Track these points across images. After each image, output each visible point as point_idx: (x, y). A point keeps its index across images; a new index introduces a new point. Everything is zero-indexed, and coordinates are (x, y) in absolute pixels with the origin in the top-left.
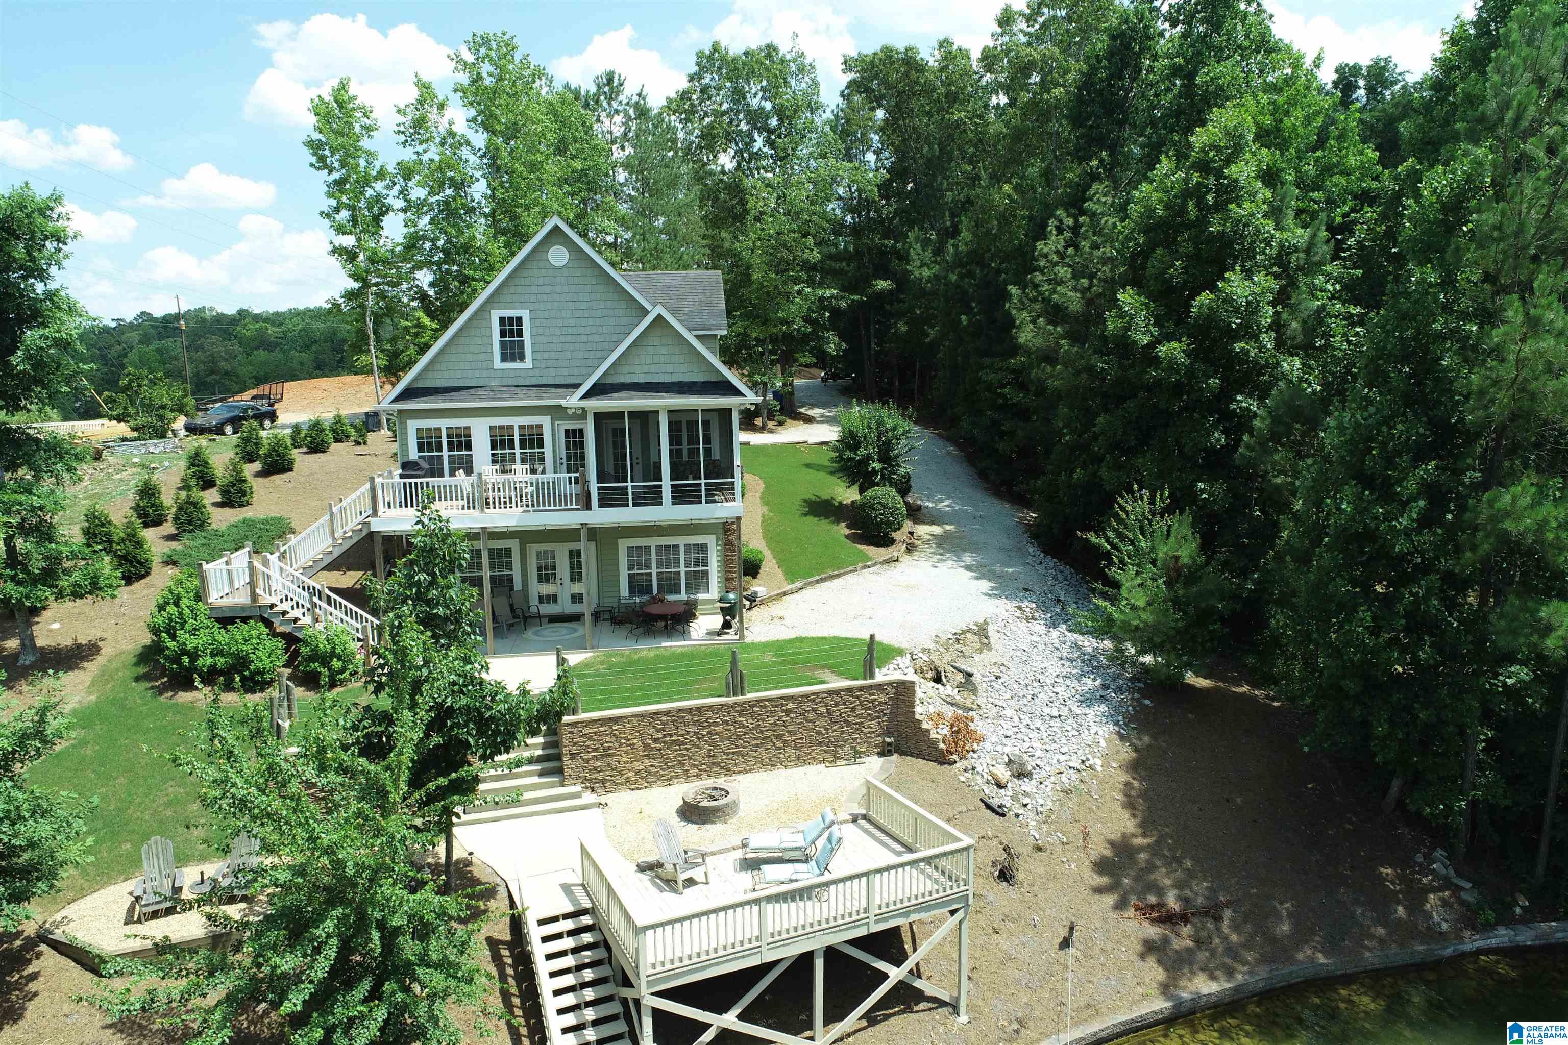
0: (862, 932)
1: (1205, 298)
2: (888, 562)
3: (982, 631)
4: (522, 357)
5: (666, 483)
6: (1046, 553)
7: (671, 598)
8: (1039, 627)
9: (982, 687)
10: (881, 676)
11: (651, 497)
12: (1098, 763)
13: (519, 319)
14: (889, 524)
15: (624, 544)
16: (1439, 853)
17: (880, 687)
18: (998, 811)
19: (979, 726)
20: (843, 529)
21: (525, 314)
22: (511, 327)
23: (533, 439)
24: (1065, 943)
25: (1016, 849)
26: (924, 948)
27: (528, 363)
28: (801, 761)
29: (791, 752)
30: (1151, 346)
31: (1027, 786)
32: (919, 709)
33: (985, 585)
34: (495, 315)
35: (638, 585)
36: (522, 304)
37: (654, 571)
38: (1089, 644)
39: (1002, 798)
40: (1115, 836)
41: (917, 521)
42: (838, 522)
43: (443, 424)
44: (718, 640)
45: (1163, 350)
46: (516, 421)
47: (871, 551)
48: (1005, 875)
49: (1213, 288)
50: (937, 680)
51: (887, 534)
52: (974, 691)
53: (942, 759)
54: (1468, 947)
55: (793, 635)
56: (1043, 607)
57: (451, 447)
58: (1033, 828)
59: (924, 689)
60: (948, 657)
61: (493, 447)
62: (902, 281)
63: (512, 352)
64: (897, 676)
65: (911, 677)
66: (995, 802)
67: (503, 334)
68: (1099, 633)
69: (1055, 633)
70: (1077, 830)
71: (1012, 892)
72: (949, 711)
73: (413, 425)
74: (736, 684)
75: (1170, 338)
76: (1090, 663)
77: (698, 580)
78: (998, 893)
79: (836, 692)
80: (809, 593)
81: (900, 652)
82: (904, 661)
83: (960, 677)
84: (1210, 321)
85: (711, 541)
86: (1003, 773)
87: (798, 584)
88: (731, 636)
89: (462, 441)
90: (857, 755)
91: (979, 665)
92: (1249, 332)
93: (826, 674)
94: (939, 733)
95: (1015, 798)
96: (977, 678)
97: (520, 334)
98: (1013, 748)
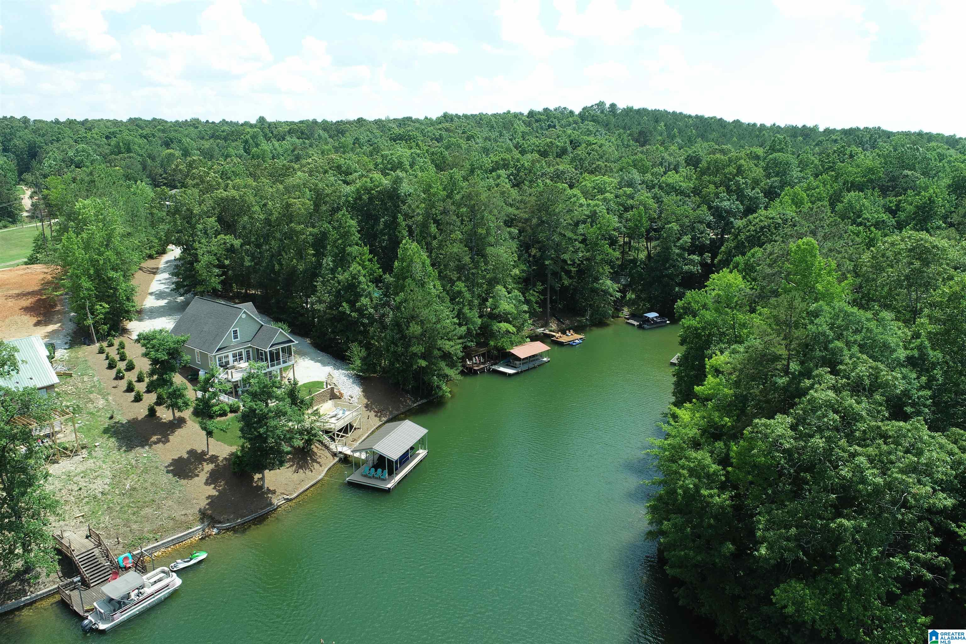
3: (330, 374)
8: (337, 371)
9: (337, 385)
11: (279, 363)
13: (237, 330)
16: (408, 395)
17: (329, 389)
19: (341, 392)
22: (235, 332)
23: (240, 354)
24: (368, 419)
27: (239, 339)
31: (353, 399)
34: (232, 330)
36: (237, 327)
38: (346, 372)
40: (366, 403)
43: (223, 355)
46: (237, 352)
53: (340, 398)
54: (414, 406)
57: (225, 359)
58: (357, 405)
59: (334, 388)
60: (329, 381)
61: (233, 357)
63: (236, 337)
66: (351, 403)
67: (234, 334)
69: (340, 371)
70: (363, 404)
72: (336, 390)
73: (217, 357)
79: (323, 391)
83: (334, 384)
86: (349, 398)
89: (227, 357)
90: (327, 401)
91: (335, 381)
93: (319, 389)
94: (338, 394)
95: (353, 401)
97: (237, 333)
98: (349, 394)
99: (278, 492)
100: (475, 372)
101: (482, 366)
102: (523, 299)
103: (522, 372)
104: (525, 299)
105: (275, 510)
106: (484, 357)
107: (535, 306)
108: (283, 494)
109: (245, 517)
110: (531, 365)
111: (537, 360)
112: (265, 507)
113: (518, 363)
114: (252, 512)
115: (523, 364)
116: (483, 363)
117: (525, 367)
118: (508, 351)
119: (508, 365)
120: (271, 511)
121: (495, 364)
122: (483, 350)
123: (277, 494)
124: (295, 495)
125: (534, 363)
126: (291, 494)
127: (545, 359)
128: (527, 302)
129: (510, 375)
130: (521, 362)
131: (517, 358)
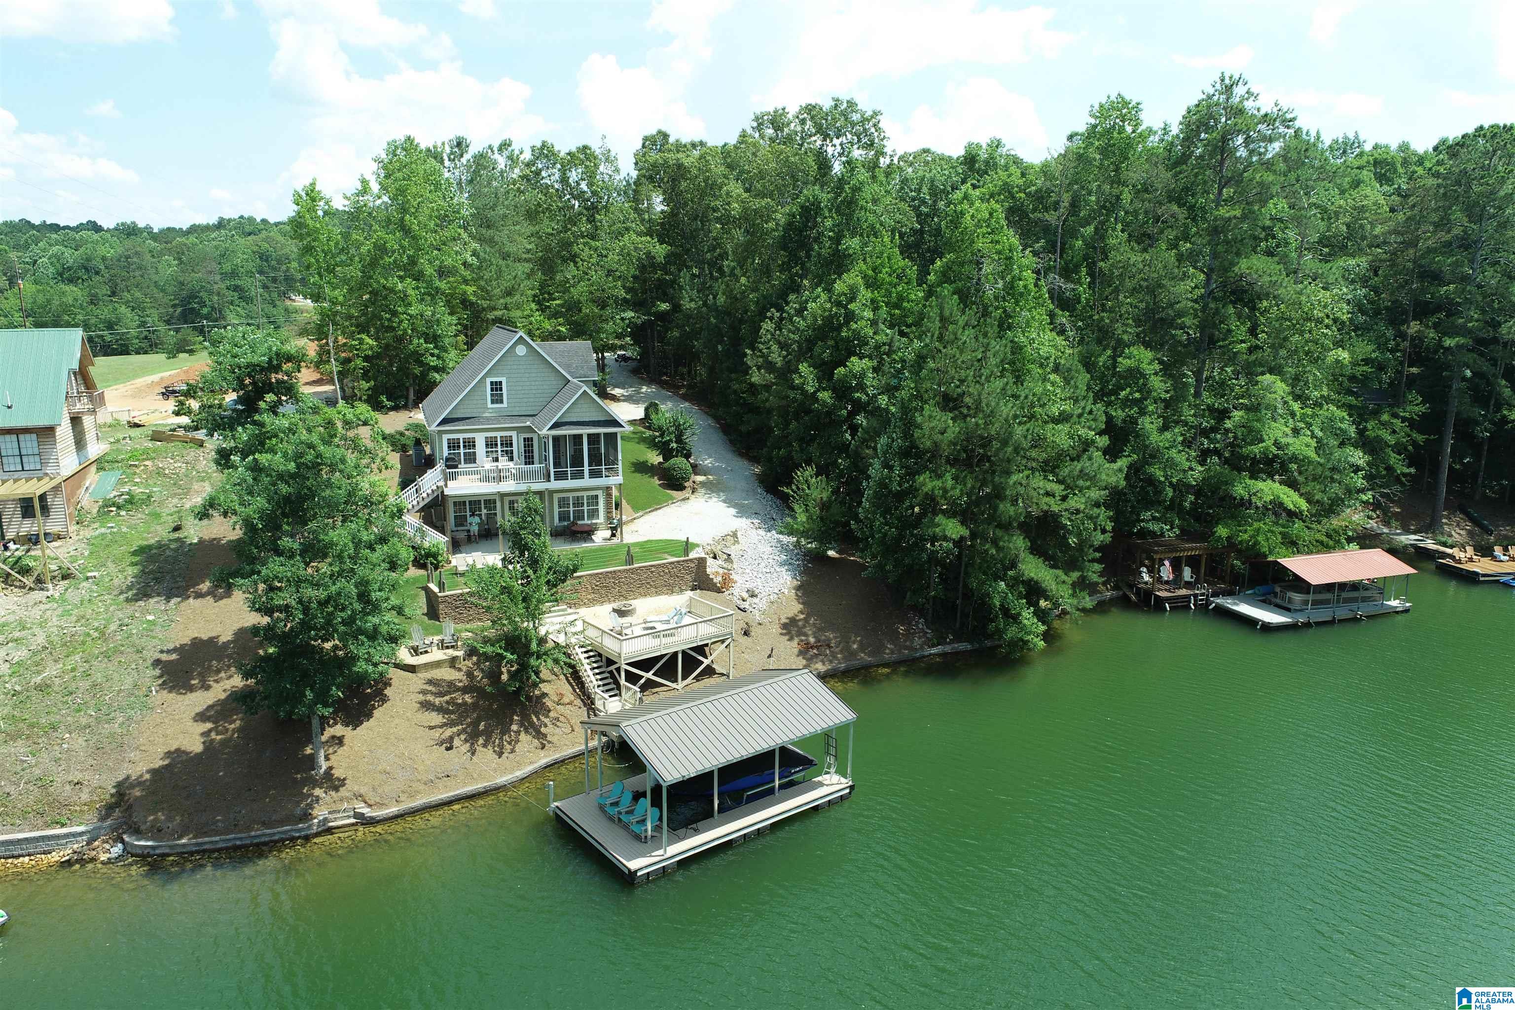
0: (695, 645)
1: (841, 370)
2: (683, 500)
3: (735, 535)
4: (502, 402)
5: (586, 468)
6: (767, 492)
7: (580, 522)
8: (762, 532)
9: (735, 561)
10: (692, 555)
11: (579, 475)
12: (786, 591)
13: (501, 383)
14: (683, 478)
15: (556, 497)
16: (922, 620)
17: (691, 560)
18: (744, 610)
19: (734, 577)
20: (656, 481)
21: (504, 380)
22: (496, 387)
23: (507, 442)
24: (770, 656)
25: (751, 623)
26: (714, 655)
27: (505, 405)
28: (658, 594)
29: (653, 590)
30: (815, 392)
31: (755, 600)
32: (708, 571)
33: (733, 511)
34: (488, 380)
35: (563, 517)
36: (502, 375)
37: (571, 509)
38: (785, 539)
39: (745, 605)
40: (790, 615)
41: (696, 474)
42: (652, 476)
43: (461, 436)
44: (609, 543)
45: (820, 395)
46: (498, 434)
47: (674, 493)
48: (746, 633)
49: (845, 366)
50: (715, 558)
51: (681, 484)
52: (732, 562)
53: (719, 591)
54: (926, 653)
55: (645, 539)
56: (764, 522)
57: (465, 446)
58: (758, 617)
59: (710, 561)
60: (719, 547)
61: (487, 445)
62: (676, 308)
63: (497, 399)
64: (697, 556)
65: (703, 555)
66: (742, 607)
67: (492, 390)
68: (790, 534)
69: (769, 534)
70: (776, 617)
71: (749, 639)
72: (721, 571)
73: (445, 437)
74: (630, 560)
75: (824, 389)
76: (784, 548)
77: (594, 513)
78: (744, 640)
79: (672, 563)
80: (647, 517)
81: (698, 545)
82: (700, 549)
83: (725, 556)
84: (843, 381)
85: (600, 493)
86: (745, 595)
87: (641, 513)
88: (615, 540)
89: (470, 444)
90: (681, 591)
91: (733, 550)
92: (861, 387)
93: (666, 556)
94: (718, 580)
95: (750, 605)
96: (733, 556)
97: (501, 389)
98: (749, 585)
99: (351, 786)
100: (1158, 606)
101: (1183, 592)
102: (1352, 431)
103: (1307, 625)
104: (1361, 432)
105: (307, 838)
106: (1195, 571)
107: (1394, 459)
108: (359, 797)
109: (206, 834)
110: (1342, 613)
111: (1364, 599)
112: (282, 823)
113: (1297, 597)
114: (235, 827)
115: (1315, 603)
116: (1188, 585)
117: (1323, 615)
118: (1271, 558)
119: (1266, 602)
120: (293, 839)
121: (1229, 593)
122: (1192, 548)
123: (343, 792)
124: (393, 810)
125: (1354, 606)
126: (381, 805)
127: (1394, 603)
128: (1366, 443)
129: (1267, 628)
130: (1311, 597)
131: (1299, 584)
